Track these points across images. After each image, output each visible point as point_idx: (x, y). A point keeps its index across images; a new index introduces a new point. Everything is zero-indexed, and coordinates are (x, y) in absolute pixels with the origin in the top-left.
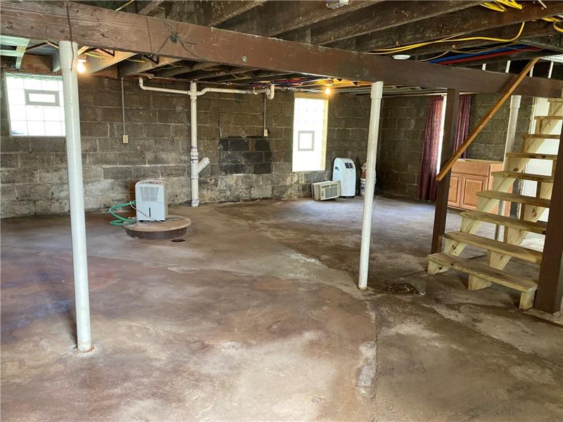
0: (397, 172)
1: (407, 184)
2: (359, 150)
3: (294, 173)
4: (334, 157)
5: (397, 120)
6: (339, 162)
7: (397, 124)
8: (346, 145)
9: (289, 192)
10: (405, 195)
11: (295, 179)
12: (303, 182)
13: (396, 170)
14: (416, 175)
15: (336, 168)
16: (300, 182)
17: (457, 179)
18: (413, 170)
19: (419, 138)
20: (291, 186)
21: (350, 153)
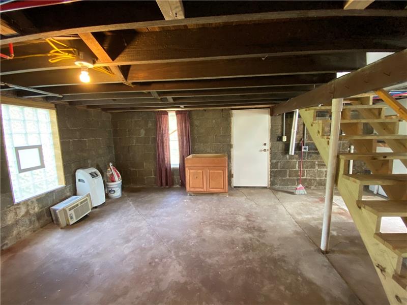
0: (134, 169)
1: (145, 177)
2: (97, 157)
3: (18, 204)
4: (73, 170)
5: (127, 130)
6: (81, 174)
7: (128, 133)
8: (85, 155)
9: (15, 232)
10: (144, 186)
11: (23, 211)
12: (37, 210)
13: (133, 168)
14: (153, 169)
15: (79, 180)
16: (32, 212)
17: (201, 171)
18: (149, 166)
19: (150, 142)
20: (17, 223)
21: (89, 161)
